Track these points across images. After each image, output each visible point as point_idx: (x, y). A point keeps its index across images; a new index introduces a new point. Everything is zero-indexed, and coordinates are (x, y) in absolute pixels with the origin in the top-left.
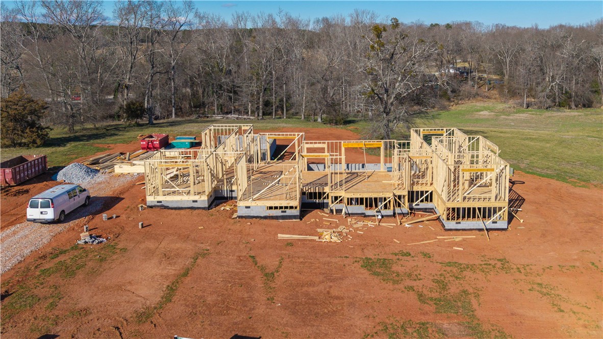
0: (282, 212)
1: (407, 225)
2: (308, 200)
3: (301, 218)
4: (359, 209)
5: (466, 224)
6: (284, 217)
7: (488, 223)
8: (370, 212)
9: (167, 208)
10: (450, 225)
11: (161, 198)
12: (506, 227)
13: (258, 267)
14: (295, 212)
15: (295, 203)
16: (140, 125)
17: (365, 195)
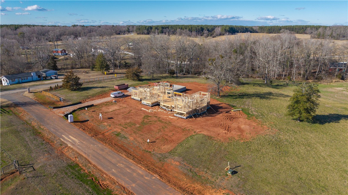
1: (169, 113)
2: (159, 103)
3: (152, 107)
4: (165, 108)
5: (178, 115)
6: (149, 106)
7: (182, 116)
8: (166, 109)
9: (134, 99)
10: (175, 115)
11: (133, 97)
12: (185, 118)
13: (130, 112)
14: (151, 105)
15: (150, 103)
16: (173, 77)
17: (166, 105)
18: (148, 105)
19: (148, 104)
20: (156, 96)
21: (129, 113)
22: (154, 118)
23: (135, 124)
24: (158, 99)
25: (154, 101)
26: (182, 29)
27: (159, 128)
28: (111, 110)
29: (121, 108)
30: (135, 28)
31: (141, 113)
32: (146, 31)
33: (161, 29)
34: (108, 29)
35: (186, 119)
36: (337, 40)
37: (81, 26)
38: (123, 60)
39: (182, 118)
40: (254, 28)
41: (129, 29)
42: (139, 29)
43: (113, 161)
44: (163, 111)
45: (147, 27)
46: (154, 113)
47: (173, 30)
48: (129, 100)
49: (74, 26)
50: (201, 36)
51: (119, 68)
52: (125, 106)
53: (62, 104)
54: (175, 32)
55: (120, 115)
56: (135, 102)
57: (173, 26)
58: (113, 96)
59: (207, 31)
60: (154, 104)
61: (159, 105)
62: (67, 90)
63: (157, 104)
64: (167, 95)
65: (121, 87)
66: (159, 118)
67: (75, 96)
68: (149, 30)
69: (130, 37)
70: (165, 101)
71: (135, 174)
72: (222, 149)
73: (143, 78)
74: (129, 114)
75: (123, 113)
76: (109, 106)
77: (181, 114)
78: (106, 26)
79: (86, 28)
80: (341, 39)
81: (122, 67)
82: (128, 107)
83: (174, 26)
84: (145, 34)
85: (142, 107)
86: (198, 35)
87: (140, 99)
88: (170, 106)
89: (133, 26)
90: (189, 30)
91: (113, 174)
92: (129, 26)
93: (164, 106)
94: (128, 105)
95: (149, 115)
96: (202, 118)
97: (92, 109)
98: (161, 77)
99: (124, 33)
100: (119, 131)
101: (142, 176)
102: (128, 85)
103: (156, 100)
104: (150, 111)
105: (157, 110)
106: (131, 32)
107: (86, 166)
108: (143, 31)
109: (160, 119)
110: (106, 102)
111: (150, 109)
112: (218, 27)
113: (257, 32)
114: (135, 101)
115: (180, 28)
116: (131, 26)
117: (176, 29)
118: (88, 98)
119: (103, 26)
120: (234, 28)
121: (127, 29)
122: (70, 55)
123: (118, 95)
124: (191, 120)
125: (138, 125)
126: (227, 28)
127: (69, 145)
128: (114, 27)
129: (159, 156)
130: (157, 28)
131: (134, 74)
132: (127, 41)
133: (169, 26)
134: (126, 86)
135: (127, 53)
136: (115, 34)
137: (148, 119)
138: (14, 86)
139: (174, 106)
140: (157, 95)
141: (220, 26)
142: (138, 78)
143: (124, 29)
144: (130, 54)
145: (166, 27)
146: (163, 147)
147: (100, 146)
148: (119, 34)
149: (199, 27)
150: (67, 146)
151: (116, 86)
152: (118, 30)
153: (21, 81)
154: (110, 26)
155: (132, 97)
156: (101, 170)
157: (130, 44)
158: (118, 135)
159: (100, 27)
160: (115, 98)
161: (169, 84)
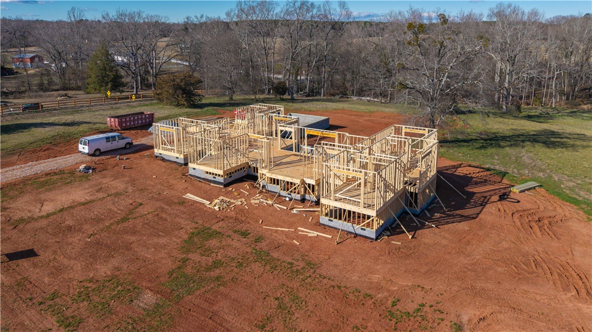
0: (214, 177)
1: (295, 211)
2: (252, 173)
3: (227, 185)
4: (276, 188)
5: (337, 223)
6: (215, 182)
7: (357, 228)
8: (283, 193)
9: (163, 160)
10: (324, 220)
11: (161, 151)
12: (374, 236)
13: (131, 212)
14: (221, 180)
15: (221, 172)
16: (284, 100)
17: (280, 178)
18: (210, 181)
19: (210, 177)
20: (242, 147)
21: (125, 219)
22: (235, 244)
24: (251, 155)
25: (234, 165)
28: (48, 208)
29: (100, 195)
31: (177, 220)
35: (377, 239)
39: (356, 235)
44: (270, 202)
46: (233, 214)
52: (119, 185)
55: (79, 230)
56: (163, 170)
58: (87, 150)
60: (234, 176)
61: (255, 178)
63: (247, 176)
64: (279, 142)
65: (130, 121)
66: (259, 239)
70: (276, 163)
73: (204, 101)
74: (126, 224)
75: (98, 220)
76: (50, 190)
77: (354, 218)
82: (130, 189)
85: (186, 191)
87: (182, 156)
88: (297, 181)
93: (275, 181)
94: (133, 182)
95: (214, 228)
96: (437, 230)
98: (253, 99)
102: (153, 114)
103: (242, 160)
104: (215, 205)
105: (248, 198)
109: (263, 245)
110: (47, 174)
111: (217, 198)
114: (164, 164)
123: (104, 146)
124: (396, 242)
125: (149, 298)
131: (177, 87)
134: (145, 118)
137: (208, 252)
139: (313, 182)
140: (244, 142)
142: (188, 98)
151: (112, 119)
155: (157, 151)
160: (93, 155)
161: (282, 109)
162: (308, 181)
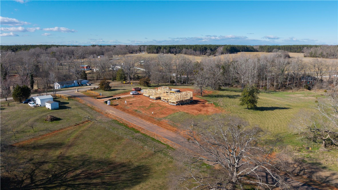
1: (166, 103)
3: (156, 100)
7: (174, 104)
8: (165, 101)
10: (170, 104)
15: (155, 98)
16: (173, 85)
19: (153, 98)
21: (142, 102)
22: (157, 105)
23: (145, 107)
24: (160, 95)
26: (187, 49)
27: (159, 109)
28: (131, 100)
29: (137, 100)
30: (146, 48)
31: (149, 103)
32: (155, 51)
33: (168, 49)
34: (122, 48)
35: (176, 105)
36: (327, 58)
37: (99, 46)
38: (136, 74)
40: (255, 48)
41: (141, 49)
42: (150, 49)
43: (134, 119)
44: (162, 102)
45: (157, 47)
46: (157, 103)
47: (180, 50)
48: (142, 96)
49: (94, 46)
50: (205, 55)
51: (133, 80)
52: (139, 99)
53: (101, 97)
54: (181, 52)
55: (136, 103)
56: (145, 97)
57: (179, 46)
58: (132, 94)
59: (210, 50)
60: (157, 98)
61: (161, 99)
62: (102, 90)
63: (159, 98)
64: (166, 94)
65: (137, 89)
67: (108, 93)
68: (158, 49)
69: (142, 56)
70: (164, 97)
71: (145, 124)
72: (193, 118)
73: (151, 85)
75: (138, 102)
76: (129, 99)
77: (173, 103)
78: (120, 45)
79: (103, 47)
80: (330, 57)
81: (135, 79)
82: (141, 99)
83: (181, 46)
84: (155, 53)
85: (150, 100)
86: (201, 54)
87: (148, 95)
88: (167, 99)
89: (144, 46)
90: (194, 50)
91: (135, 123)
92: (141, 46)
93: (164, 99)
96: (186, 106)
97: (120, 100)
99: (136, 52)
100: (137, 109)
101: (149, 124)
102: (141, 88)
104: (154, 102)
105: (159, 101)
106: (143, 51)
107: (121, 121)
108: (153, 50)
109: (161, 105)
110: (127, 97)
112: (221, 47)
113: (257, 51)
115: (185, 48)
116: (142, 45)
117: (183, 49)
118: (116, 94)
119: (118, 46)
120: (236, 47)
121: (139, 49)
122: (93, 70)
123: (135, 93)
124: (179, 106)
125: (147, 107)
126: (228, 48)
127: (111, 114)
128: (127, 47)
129: (158, 119)
130: (165, 47)
131: (145, 82)
132: (139, 59)
133: (176, 46)
134: (139, 89)
135: (139, 69)
136: (128, 53)
137: (153, 105)
138: (64, 89)
141: (223, 46)
142: (147, 84)
143: (136, 49)
144: (141, 69)
145: (173, 47)
146: (160, 116)
147: (127, 114)
148: (132, 53)
149: (203, 47)
150: (109, 114)
151: (133, 89)
152: (130, 50)
153: (67, 86)
154: (124, 46)
155: (144, 95)
156: (128, 122)
157: (142, 62)
158: (136, 111)
159: (115, 46)
162: (169, 99)
